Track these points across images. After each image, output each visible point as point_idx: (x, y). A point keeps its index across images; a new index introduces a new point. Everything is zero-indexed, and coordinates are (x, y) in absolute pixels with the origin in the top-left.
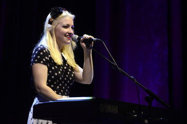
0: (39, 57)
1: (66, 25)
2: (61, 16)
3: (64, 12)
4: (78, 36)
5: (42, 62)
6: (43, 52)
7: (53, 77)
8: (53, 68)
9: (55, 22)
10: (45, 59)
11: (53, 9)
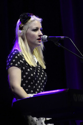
0: (14, 60)
1: (35, 28)
2: (29, 21)
3: (32, 17)
4: (46, 36)
5: (16, 65)
6: (18, 56)
7: (29, 78)
8: (29, 70)
9: (26, 27)
10: (20, 62)
11: (22, 15)
